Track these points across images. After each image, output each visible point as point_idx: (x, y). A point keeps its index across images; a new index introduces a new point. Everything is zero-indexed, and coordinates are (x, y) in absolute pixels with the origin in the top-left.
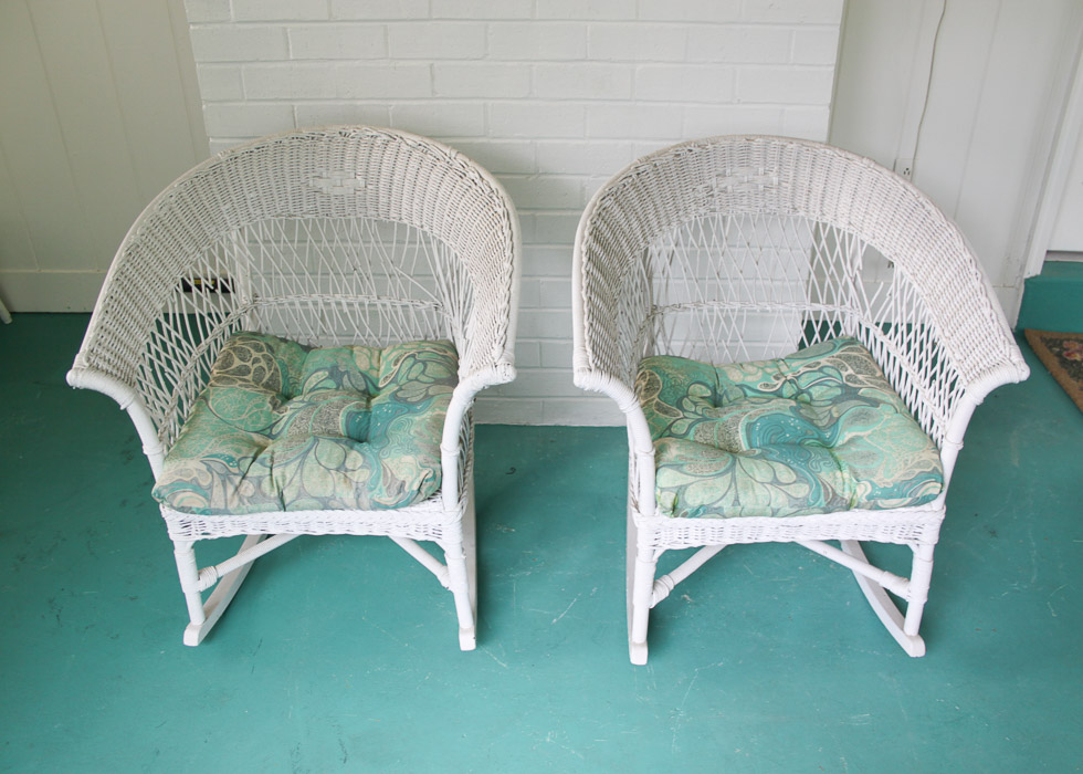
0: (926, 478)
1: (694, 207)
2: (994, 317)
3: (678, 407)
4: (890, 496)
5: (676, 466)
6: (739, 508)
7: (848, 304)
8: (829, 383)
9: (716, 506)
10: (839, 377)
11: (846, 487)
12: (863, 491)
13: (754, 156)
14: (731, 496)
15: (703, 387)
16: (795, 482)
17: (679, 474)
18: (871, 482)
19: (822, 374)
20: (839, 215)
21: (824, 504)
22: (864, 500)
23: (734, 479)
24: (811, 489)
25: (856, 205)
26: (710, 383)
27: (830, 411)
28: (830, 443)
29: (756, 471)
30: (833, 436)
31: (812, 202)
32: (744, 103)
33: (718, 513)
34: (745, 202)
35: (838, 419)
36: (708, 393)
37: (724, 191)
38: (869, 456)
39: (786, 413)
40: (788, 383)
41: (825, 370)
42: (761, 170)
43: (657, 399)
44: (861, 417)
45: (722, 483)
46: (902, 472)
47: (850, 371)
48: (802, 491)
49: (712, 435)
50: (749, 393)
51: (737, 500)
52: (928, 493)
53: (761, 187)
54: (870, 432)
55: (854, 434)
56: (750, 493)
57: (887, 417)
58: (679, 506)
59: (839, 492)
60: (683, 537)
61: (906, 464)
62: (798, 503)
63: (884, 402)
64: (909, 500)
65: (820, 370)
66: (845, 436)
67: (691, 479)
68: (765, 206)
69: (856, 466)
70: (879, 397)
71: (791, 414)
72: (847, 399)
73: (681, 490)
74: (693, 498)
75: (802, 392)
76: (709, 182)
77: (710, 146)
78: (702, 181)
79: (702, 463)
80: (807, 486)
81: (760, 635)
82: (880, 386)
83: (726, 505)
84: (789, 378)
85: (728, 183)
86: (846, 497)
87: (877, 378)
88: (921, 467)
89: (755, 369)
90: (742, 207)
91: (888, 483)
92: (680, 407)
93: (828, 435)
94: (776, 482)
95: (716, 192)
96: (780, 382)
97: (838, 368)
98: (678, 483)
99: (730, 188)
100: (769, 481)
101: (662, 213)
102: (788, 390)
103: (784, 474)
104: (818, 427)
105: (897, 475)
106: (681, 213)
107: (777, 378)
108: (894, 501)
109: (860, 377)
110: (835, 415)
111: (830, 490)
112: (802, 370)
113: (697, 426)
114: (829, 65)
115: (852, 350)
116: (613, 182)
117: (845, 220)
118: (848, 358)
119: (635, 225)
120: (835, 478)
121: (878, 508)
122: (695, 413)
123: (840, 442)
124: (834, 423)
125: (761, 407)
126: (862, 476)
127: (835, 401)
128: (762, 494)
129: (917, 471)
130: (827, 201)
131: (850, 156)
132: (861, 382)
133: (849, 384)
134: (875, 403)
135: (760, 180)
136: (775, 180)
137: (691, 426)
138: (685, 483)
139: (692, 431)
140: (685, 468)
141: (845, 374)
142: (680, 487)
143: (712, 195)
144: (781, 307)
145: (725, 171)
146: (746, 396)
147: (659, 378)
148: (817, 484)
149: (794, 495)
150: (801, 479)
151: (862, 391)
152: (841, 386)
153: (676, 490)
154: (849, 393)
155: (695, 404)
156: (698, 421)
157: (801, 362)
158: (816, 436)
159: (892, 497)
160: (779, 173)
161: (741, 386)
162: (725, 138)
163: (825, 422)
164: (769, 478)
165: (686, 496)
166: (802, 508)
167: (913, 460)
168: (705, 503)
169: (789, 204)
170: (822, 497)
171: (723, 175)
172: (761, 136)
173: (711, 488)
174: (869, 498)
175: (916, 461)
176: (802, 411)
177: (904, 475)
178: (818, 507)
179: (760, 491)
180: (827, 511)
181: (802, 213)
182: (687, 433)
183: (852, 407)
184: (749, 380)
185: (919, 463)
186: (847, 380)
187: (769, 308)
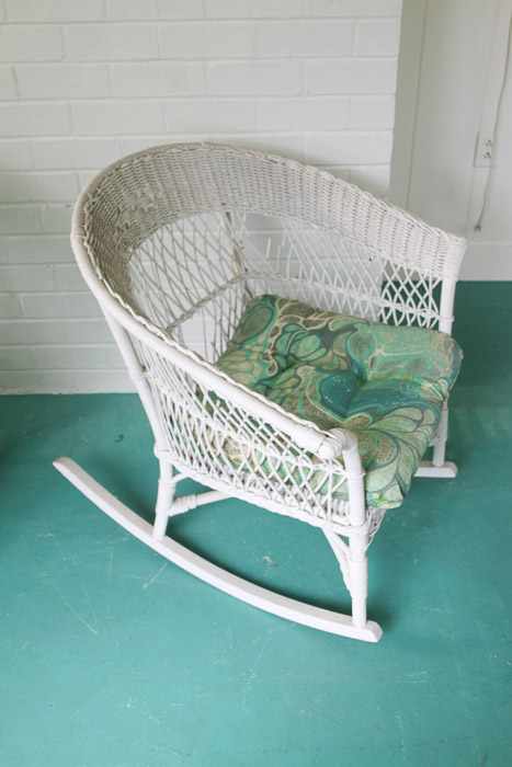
8: (298, 337)
10: (299, 328)
16: (422, 413)
17: (383, 469)
19: (288, 335)
27: (334, 354)
35: (348, 355)
38: (418, 362)
41: (287, 329)
44: (362, 343)
46: (447, 358)
47: (302, 319)
65: (284, 332)
72: (332, 339)
94: (417, 423)
97: (292, 322)
109: (312, 318)
112: (271, 341)
114: (393, 56)
124: (349, 359)
127: (326, 346)
129: (450, 350)
133: (314, 328)
134: (351, 328)
141: (300, 323)
150: (420, 408)
151: (330, 327)
154: (326, 334)
157: (263, 335)
163: (343, 362)
183: (345, 341)
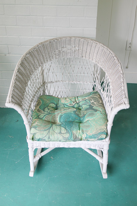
0: (102, 133)
1: (55, 56)
2: (124, 90)
3: (43, 110)
4: (91, 138)
5: (35, 127)
6: (50, 140)
7: (96, 82)
8: (87, 104)
9: (44, 139)
10: (90, 102)
11: (80, 135)
12: (84, 136)
13: (72, 42)
14: (48, 136)
15: (53, 104)
16: (66, 133)
17: (35, 130)
18: (86, 134)
20: (93, 59)
21: (73, 139)
22: (84, 139)
23: (49, 132)
24: (69, 135)
25: (98, 56)
26: (56, 103)
27: (84, 112)
28: (82, 121)
29: (56, 129)
30: (83, 119)
31: (87, 55)
32: (73, 27)
33: (44, 140)
34: (69, 55)
36: (55, 106)
37: (64, 52)
38: (88, 126)
39: (72, 113)
40: (76, 104)
42: (74, 46)
43: (39, 108)
44: (92, 115)
45: (45, 133)
46: (95, 131)
47: (93, 101)
48: (67, 135)
49: (50, 118)
50: (66, 106)
51: (49, 137)
52: (102, 137)
53: (74, 51)
54: (92, 119)
55: (88, 119)
56: (53, 136)
57: (98, 115)
58: (34, 138)
59: (77, 136)
60: (39, 145)
61: (97, 129)
62: (66, 139)
63: (99, 110)
64: (97, 139)
65: (85, 101)
66: (86, 120)
67: (37, 131)
68: (75, 56)
69: (84, 129)
70: (98, 109)
71: (73, 113)
72: (90, 109)
73: (34, 134)
74: (37, 137)
75: (80, 106)
76: (59, 49)
77: (60, 40)
78: (57, 49)
79: (42, 127)
80: (69, 134)
81: (68, 169)
82: (100, 106)
83: (46, 138)
84: (77, 102)
85: (64, 49)
86: (79, 138)
87: (99, 103)
88: (101, 130)
89: (69, 99)
90: (68, 56)
91: (91, 134)
92: (44, 110)
93: (82, 119)
94: (60, 133)
95: (61, 52)
96: (74, 103)
97: (90, 100)
98: (34, 132)
99: (65, 51)
100: (59, 132)
101: (45, 58)
102: (76, 106)
103: (63, 130)
104: (79, 117)
105: (93, 132)
106: (51, 58)
107: (74, 102)
108: (93, 139)
109: (95, 103)
110: (85, 114)
111: (75, 136)
112: (81, 100)
113: (46, 116)
114: (95, 17)
115: (95, 95)
116: (30, 50)
117: (95, 60)
118: (93, 98)
119: (36, 61)
120: (77, 132)
121: (88, 141)
122: (47, 112)
123: (85, 121)
124: (84, 115)
125: (66, 111)
126: (85, 132)
127: (86, 109)
128: (56, 136)
129: (99, 131)
130: (90, 55)
131: (97, 43)
132: (95, 104)
133: (92, 105)
134: (96, 111)
135: (73, 49)
136: (77, 49)
137: (44, 116)
138: (36, 132)
139: (45, 117)
140: (37, 128)
141: (91, 102)
142: (34, 133)
143: (60, 53)
144: (79, 83)
145: (64, 46)
146: (64, 107)
147: (41, 102)
148: (72, 134)
149: (65, 137)
150: (68, 132)
151: (94, 107)
152: (89, 105)
153: (33, 134)
154: (91, 107)
155: (49, 109)
156: (47, 114)
157: (81, 98)
158: (79, 119)
159: (92, 138)
160: (78, 47)
161: (64, 104)
162: (64, 37)
163: (82, 115)
164: (59, 131)
165: (35, 136)
166: (67, 140)
167: (99, 128)
168: (41, 138)
169: (81, 55)
170: (72, 137)
171: (63, 47)
172: (74, 37)
173: (42, 134)
174: (86, 138)
175: (100, 128)
176: (77, 112)
177: (96, 132)
178: (72, 140)
179: (55, 135)
180: (74, 141)
181: (84, 58)
182: (43, 118)
183: (90, 111)
184: (66, 103)
185: (100, 129)
186: (92, 104)
187: (76, 83)
